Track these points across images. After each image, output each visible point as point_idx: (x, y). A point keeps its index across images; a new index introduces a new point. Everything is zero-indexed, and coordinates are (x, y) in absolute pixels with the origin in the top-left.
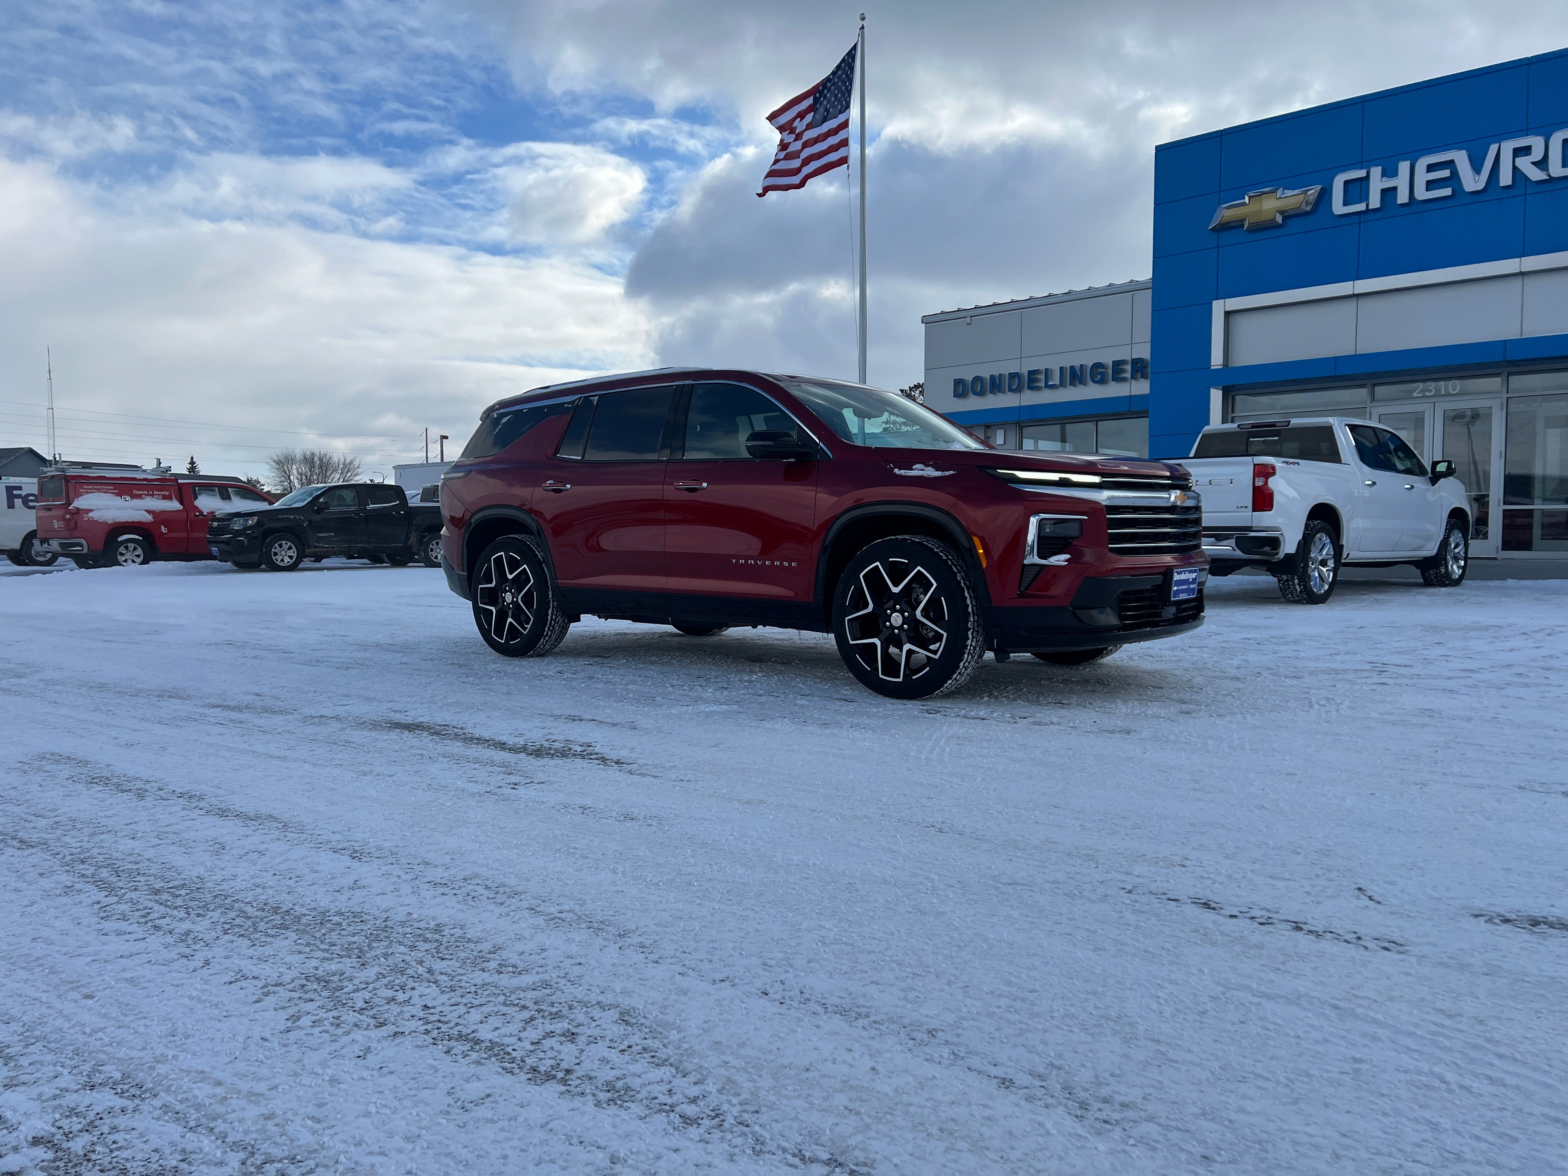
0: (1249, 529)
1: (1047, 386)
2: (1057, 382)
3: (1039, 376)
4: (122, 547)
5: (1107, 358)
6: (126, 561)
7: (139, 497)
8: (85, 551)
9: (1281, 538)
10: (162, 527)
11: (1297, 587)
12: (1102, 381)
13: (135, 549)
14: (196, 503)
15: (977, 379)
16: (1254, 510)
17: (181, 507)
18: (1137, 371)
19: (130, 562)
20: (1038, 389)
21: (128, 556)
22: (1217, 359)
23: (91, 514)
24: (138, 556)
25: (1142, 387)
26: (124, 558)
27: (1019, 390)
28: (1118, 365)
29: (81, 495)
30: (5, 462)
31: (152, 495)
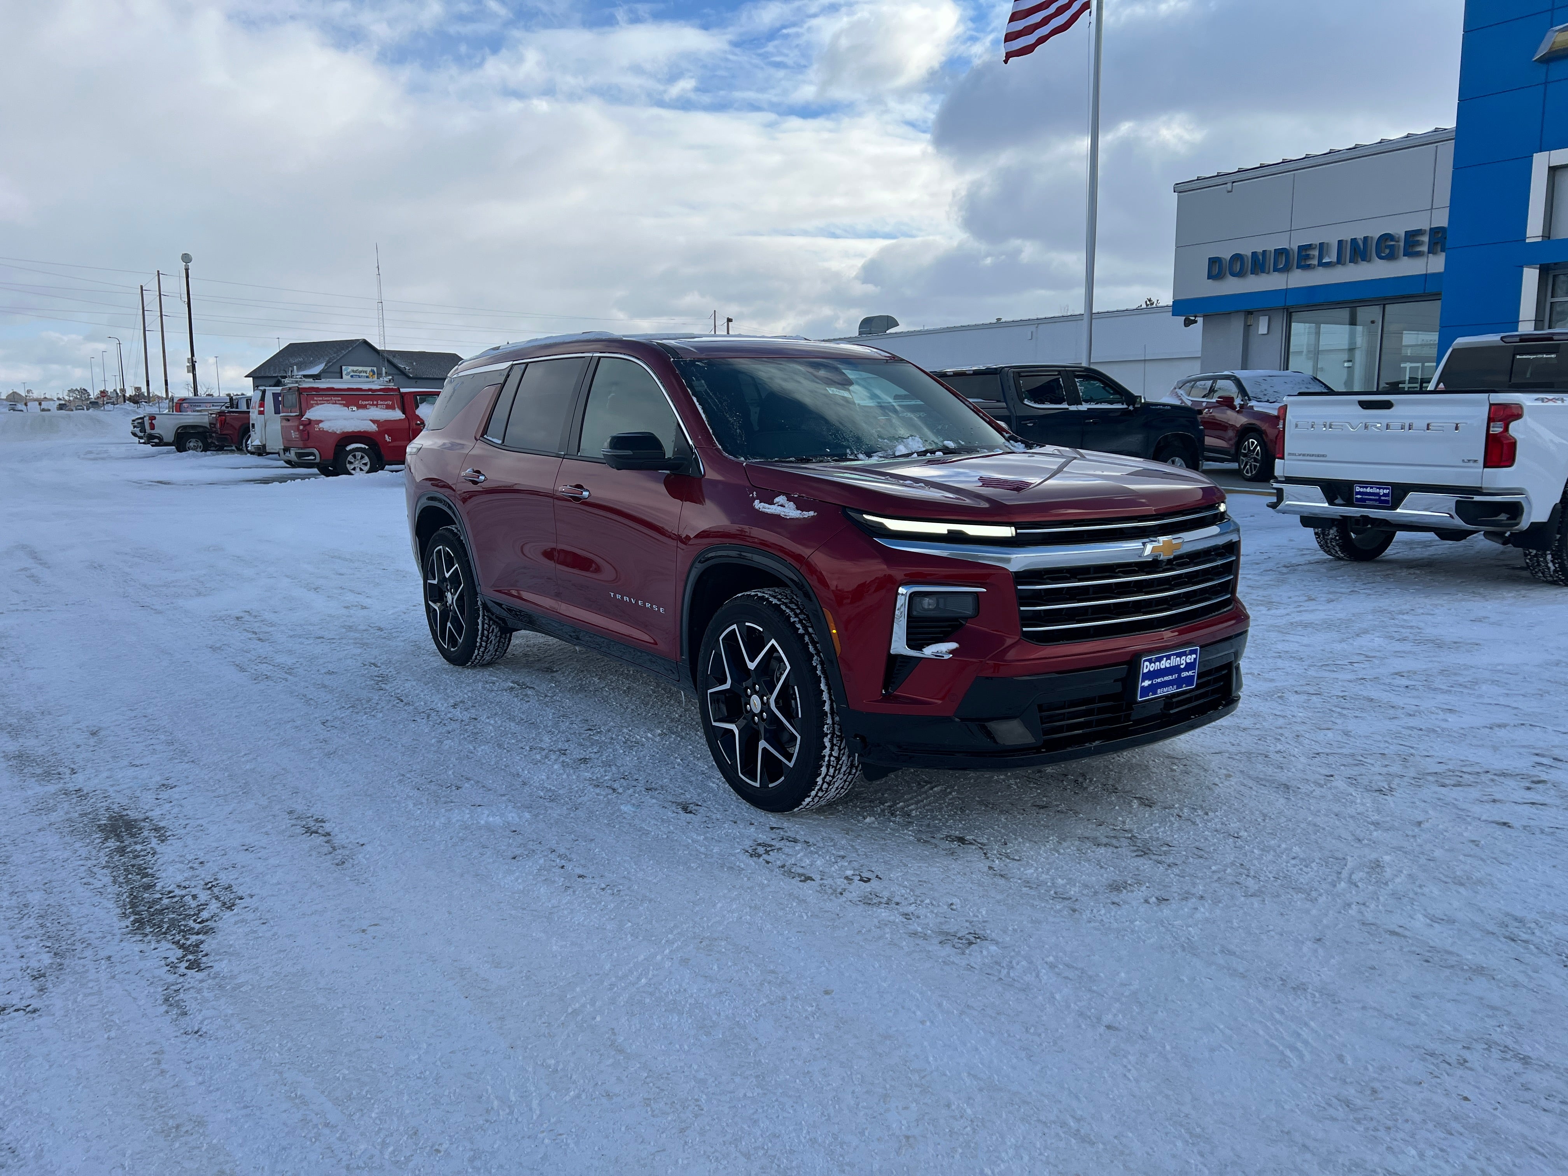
0: (1478, 491)
1: (1321, 264)
2: (1334, 259)
3: (1312, 253)
4: (350, 456)
5: (1399, 228)
6: (354, 469)
7: (364, 407)
8: (318, 460)
9: (1524, 504)
10: (386, 436)
11: (1550, 565)
12: (1391, 256)
13: (362, 457)
14: (418, 412)
15: (1237, 257)
16: (1485, 466)
17: (403, 416)
18: (1436, 244)
19: (358, 470)
20: (1309, 267)
21: (357, 464)
22: (1534, 229)
23: (321, 425)
24: (365, 464)
25: (1436, 264)
26: (352, 467)
27: (1287, 269)
28: (1412, 236)
29: (312, 406)
30: (344, 352)
31: (377, 405)
